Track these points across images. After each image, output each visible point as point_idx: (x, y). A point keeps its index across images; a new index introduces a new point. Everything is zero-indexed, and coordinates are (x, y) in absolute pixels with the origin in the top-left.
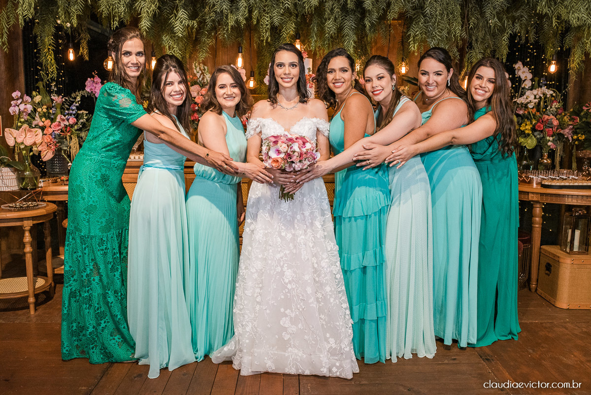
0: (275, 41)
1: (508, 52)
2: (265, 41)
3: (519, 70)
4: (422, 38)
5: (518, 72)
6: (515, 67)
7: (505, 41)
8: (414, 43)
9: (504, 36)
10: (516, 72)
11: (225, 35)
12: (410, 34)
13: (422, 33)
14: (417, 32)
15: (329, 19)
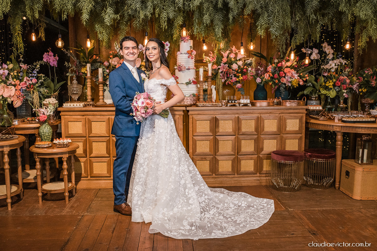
1: (320, 36)
2: (163, 29)
3: (325, 47)
4: (266, 26)
5: (324, 49)
6: (322, 46)
8: (261, 30)
11: (138, 25)
12: (259, 24)
13: (266, 23)
14: (263, 23)
15: (206, 14)
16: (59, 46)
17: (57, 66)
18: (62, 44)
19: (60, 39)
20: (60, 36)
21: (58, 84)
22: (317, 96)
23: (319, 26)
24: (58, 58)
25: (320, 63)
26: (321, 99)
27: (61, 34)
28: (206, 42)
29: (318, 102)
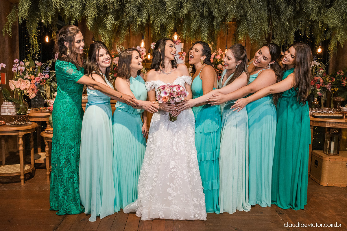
0: (163, 33)
7: (292, 35)
8: (241, 35)
9: (292, 32)
11: (135, 29)
12: (239, 30)
13: (245, 30)
14: (242, 29)
15: (194, 21)
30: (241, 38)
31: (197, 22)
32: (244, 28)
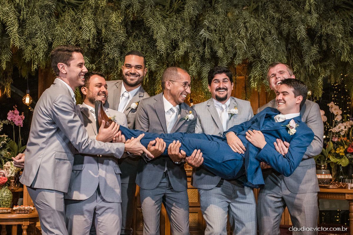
0: (151, 87)
1: (323, 93)
2: (144, 82)
3: (332, 108)
4: (260, 78)
5: (331, 110)
6: (329, 106)
7: (320, 82)
8: (254, 82)
9: (319, 78)
10: (330, 109)
11: (115, 77)
12: (251, 75)
13: (259, 75)
14: (255, 74)
15: (192, 64)
16: (26, 102)
17: (22, 126)
18: (30, 101)
19: (28, 95)
20: (28, 91)
21: (23, 147)
22: (326, 164)
23: (320, 80)
24: (24, 117)
25: (328, 127)
26: (331, 170)
27: (29, 89)
28: (194, 100)
29: (328, 171)
30: (254, 85)
31: (196, 66)
32: (258, 73)
